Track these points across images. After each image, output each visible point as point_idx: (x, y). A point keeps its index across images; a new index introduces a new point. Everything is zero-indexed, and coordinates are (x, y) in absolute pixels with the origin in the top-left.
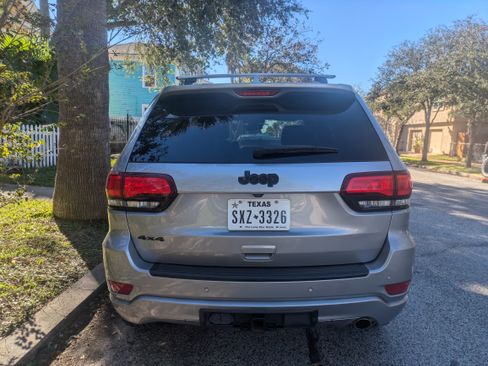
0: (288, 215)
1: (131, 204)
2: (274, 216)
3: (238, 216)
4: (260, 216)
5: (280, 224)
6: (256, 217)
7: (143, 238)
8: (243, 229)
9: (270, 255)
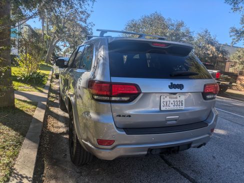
0: (183, 102)
1: (113, 99)
2: (178, 103)
3: (165, 103)
4: (173, 103)
5: (181, 107)
6: (172, 104)
7: (120, 116)
8: (167, 109)
9: (176, 120)
